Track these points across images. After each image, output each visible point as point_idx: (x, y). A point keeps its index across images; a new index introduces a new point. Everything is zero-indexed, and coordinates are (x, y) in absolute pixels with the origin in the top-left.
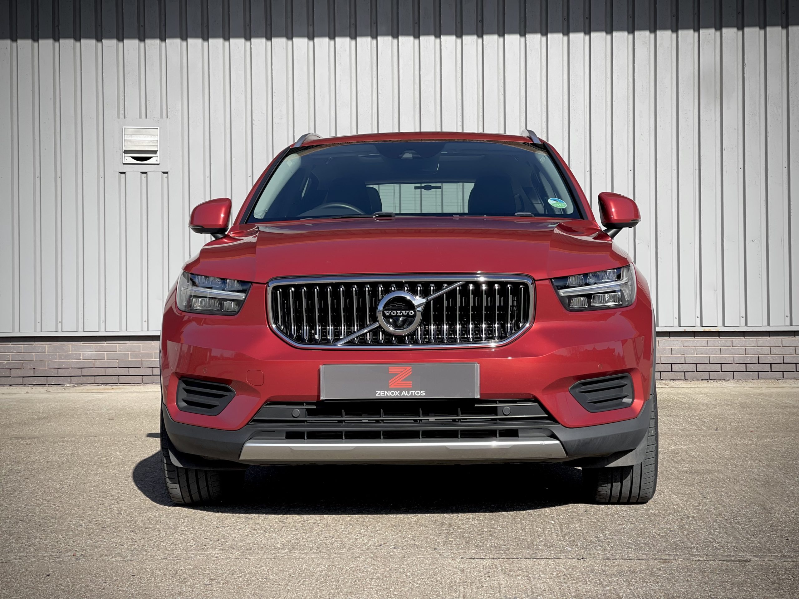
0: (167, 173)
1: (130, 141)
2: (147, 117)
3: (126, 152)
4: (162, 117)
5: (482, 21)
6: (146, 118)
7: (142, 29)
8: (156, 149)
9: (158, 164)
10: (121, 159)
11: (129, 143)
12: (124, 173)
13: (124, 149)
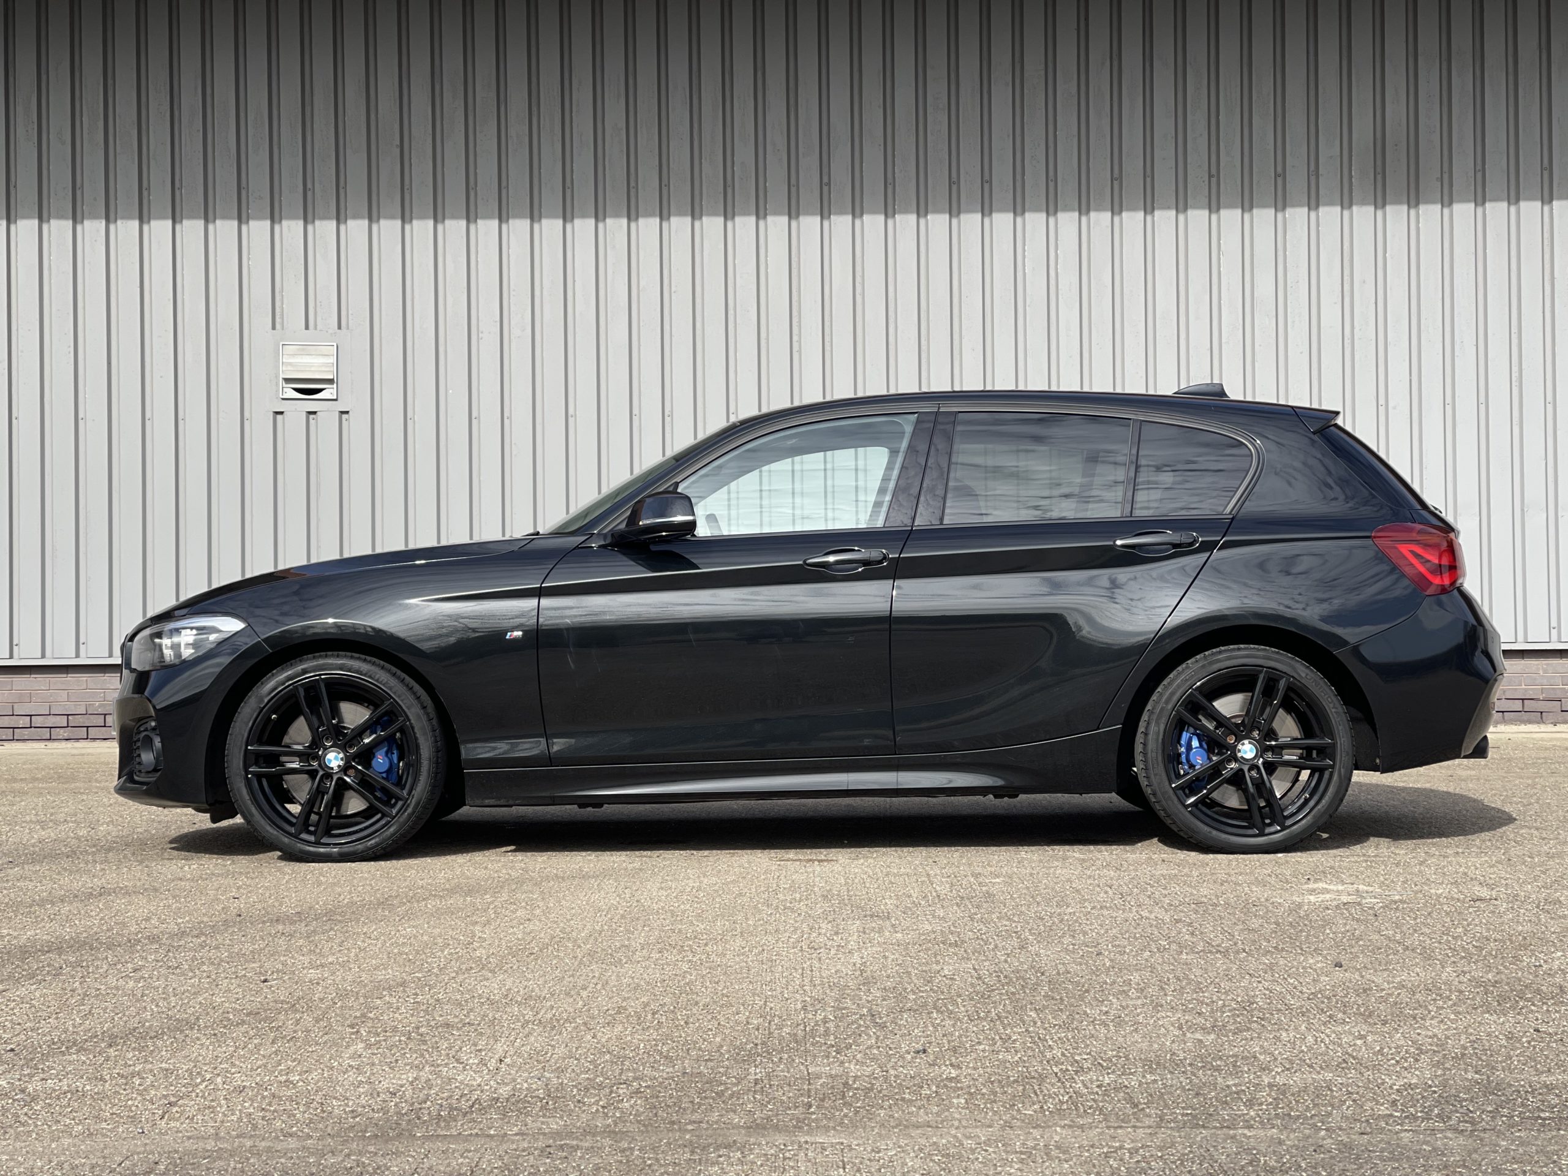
0: (347, 412)
1: (290, 364)
2: (318, 327)
3: (287, 380)
4: (339, 327)
5: (829, 184)
6: (316, 328)
7: (309, 194)
8: (331, 377)
9: (336, 400)
10: (277, 391)
11: (290, 368)
12: (282, 413)
13: (282, 376)
